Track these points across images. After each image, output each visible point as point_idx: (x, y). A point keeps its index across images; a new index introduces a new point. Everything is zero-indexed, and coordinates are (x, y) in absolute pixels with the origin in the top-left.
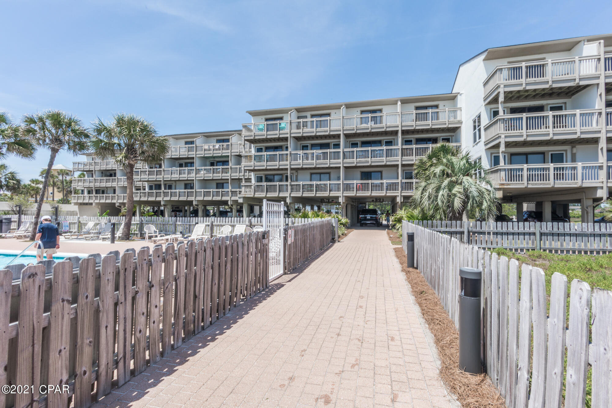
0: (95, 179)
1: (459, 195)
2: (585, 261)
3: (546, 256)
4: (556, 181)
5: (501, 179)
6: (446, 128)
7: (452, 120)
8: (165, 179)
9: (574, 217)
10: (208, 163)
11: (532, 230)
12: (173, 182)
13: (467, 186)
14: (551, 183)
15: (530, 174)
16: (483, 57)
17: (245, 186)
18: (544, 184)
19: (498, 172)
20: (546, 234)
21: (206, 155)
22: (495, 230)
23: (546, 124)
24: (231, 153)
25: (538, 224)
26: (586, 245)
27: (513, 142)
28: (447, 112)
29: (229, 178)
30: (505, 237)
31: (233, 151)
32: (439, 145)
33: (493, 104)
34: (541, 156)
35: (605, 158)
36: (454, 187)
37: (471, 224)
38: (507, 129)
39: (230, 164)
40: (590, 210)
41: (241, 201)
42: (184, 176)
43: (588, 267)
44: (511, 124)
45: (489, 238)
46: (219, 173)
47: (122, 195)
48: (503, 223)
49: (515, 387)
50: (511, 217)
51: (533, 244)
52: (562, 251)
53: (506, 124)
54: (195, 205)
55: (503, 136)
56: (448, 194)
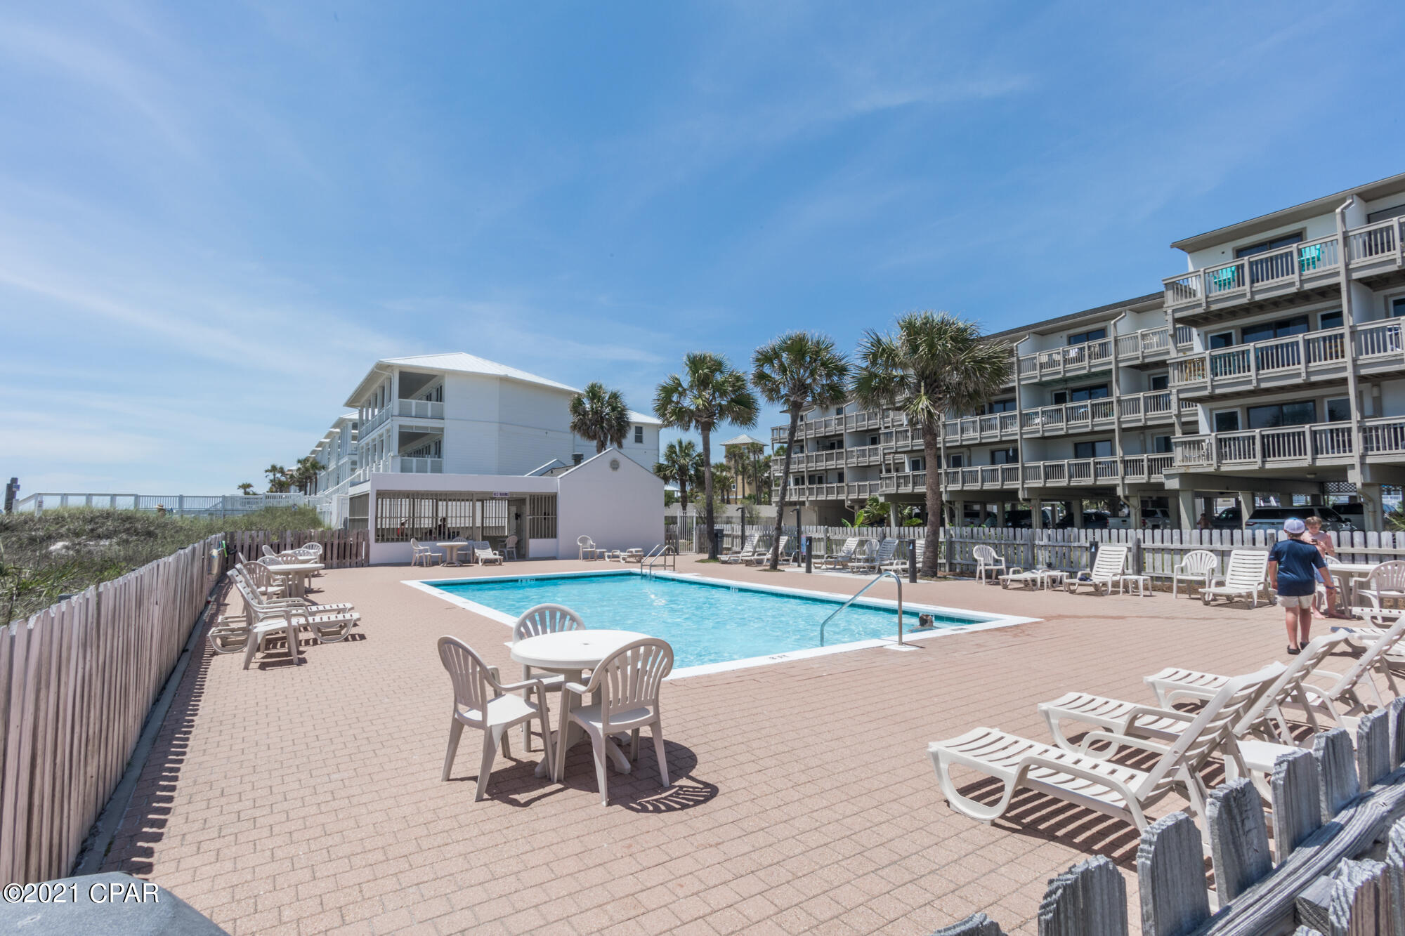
0: (807, 456)
8: (948, 445)
10: (1049, 396)
12: (964, 450)
17: (1184, 443)
21: (1044, 379)
24: (1117, 362)
29: (1115, 427)
31: (1121, 356)
39: (1116, 392)
41: (1173, 484)
42: (993, 435)
46: (1084, 416)
47: (856, 484)
54: (1024, 499)
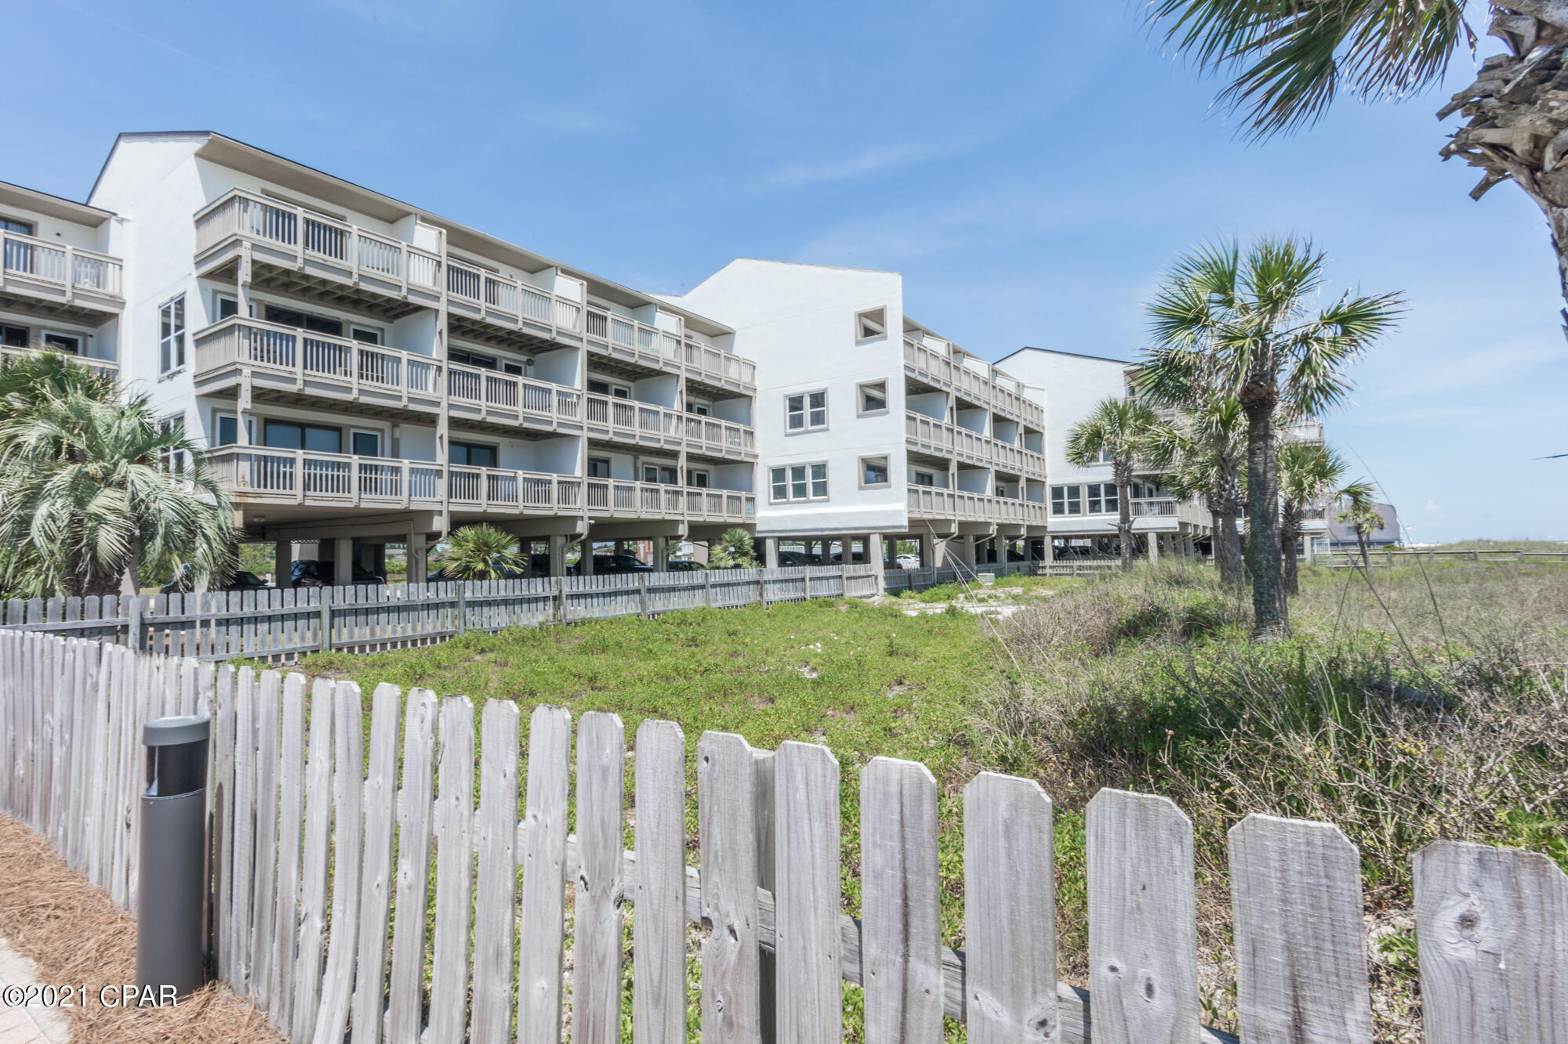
1: (111, 517)
2: (414, 660)
3: (342, 662)
4: (363, 496)
5: (240, 479)
6: (63, 305)
7: (87, 286)
9: (393, 572)
11: (314, 605)
13: (142, 495)
14: (352, 499)
15: (309, 474)
16: (196, 144)
18: (338, 499)
19: (232, 460)
20: (343, 613)
22: (224, 614)
23: (346, 366)
25: (327, 590)
26: (414, 629)
27: (272, 390)
28: (69, 257)
30: (249, 629)
32: (35, 353)
33: (220, 281)
34: (334, 435)
35: (446, 456)
36: (93, 492)
37: (152, 603)
38: (259, 355)
40: (421, 556)
43: (419, 671)
44: (268, 345)
45: (205, 636)
48: (245, 592)
49: (293, 967)
50: (261, 578)
51: (315, 639)
52: (373, 647)
53: (255, 342)
55: (247, 371)
56: (73, 515)
